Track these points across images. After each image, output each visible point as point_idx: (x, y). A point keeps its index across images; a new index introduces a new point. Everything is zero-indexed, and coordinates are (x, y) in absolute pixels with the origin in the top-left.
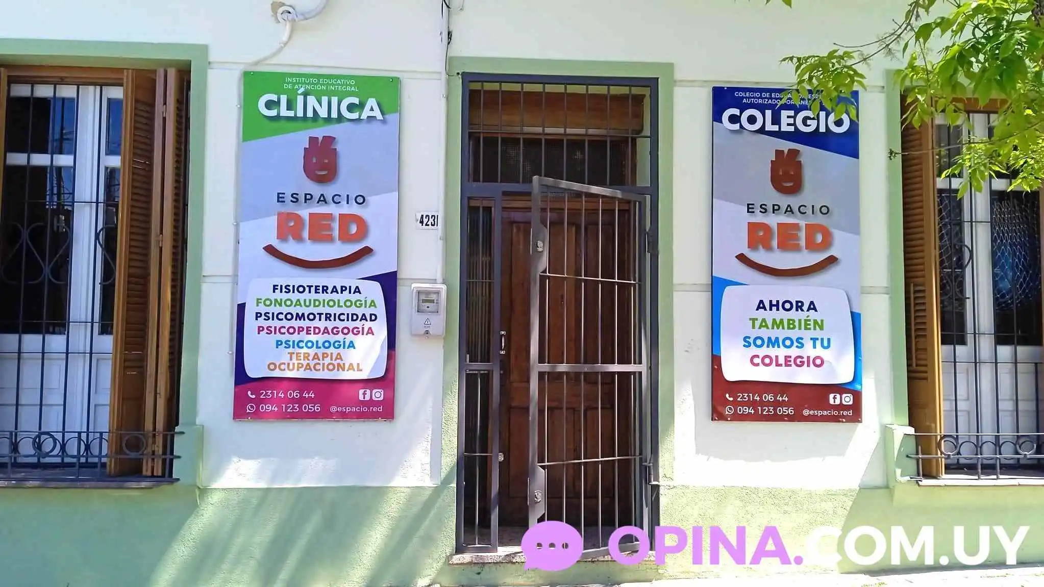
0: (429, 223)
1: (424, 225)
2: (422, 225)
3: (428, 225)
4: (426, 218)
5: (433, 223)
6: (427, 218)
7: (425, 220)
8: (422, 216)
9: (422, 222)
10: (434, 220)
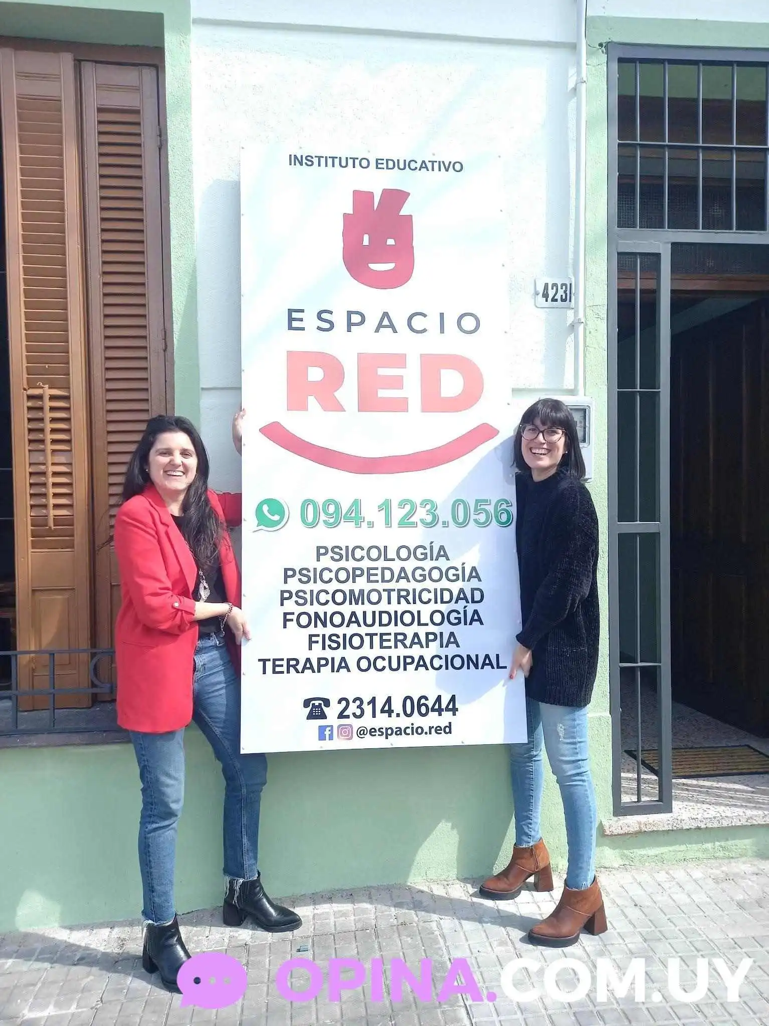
0: (558, 297)
1: (550, 299)
2: (547, 301)
3: (556, 300)
4: (552, 289)
5: (564, 297)
6: (555, 288)
7: (551, 293)
8: (546, 285)
9: (545, 295)
10: (565, 292)
